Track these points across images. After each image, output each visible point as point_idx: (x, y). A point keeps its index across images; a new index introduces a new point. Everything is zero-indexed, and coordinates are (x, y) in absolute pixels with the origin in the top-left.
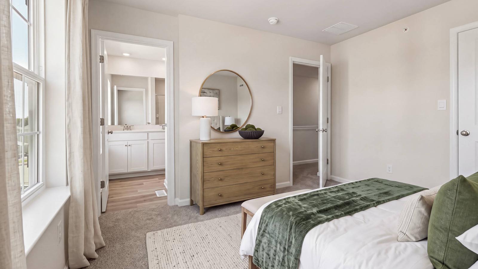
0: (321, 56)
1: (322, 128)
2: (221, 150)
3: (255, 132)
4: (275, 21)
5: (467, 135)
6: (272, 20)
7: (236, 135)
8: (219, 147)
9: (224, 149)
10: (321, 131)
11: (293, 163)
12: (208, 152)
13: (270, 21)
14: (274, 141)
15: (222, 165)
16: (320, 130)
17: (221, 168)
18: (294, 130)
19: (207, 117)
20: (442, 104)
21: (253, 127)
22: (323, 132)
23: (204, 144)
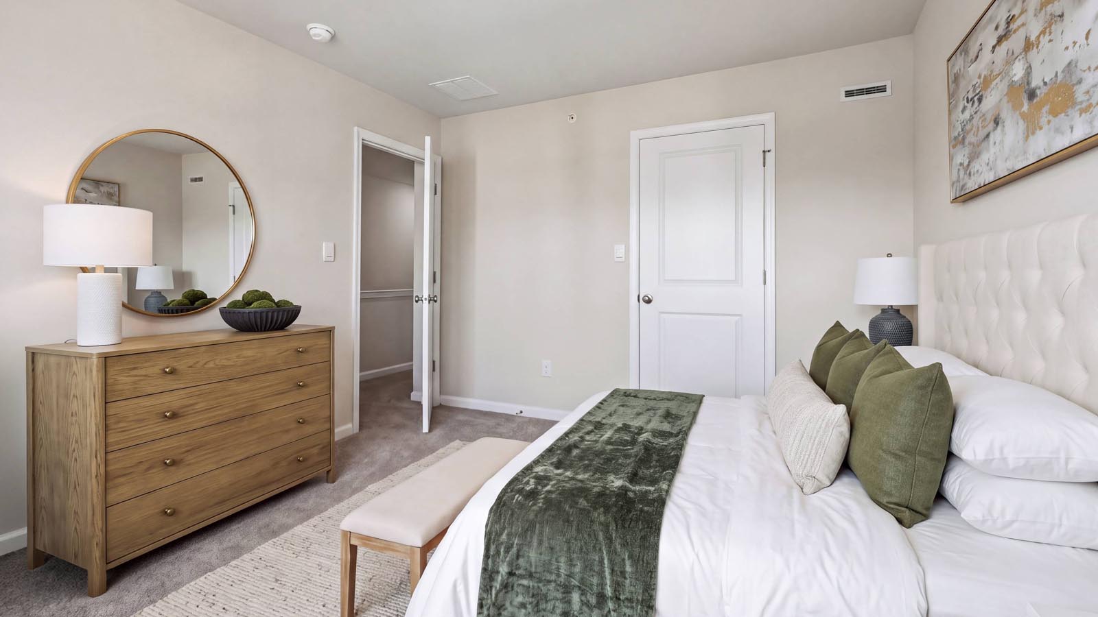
0: (428, 140)
1: (428, 295)
2: (173, 372)
3: (278, 312)
4: (328, 36)
5: (649, 301)
6: (319, 31)
7: (211, 322)
8: (163, 363)
9: (181, 365)
10: (426, 299)
11: (360, 377)
12: (124, 381)
13: (312, 32)
14: (329, 332)
15: (177, 417)
16: (424, 297)
17: (175, 426)
18: (362, 300)
19: (107, 270)
20: (620, 250)
21: (265, 296)
22: (429, 303)
23: (107, 360)
